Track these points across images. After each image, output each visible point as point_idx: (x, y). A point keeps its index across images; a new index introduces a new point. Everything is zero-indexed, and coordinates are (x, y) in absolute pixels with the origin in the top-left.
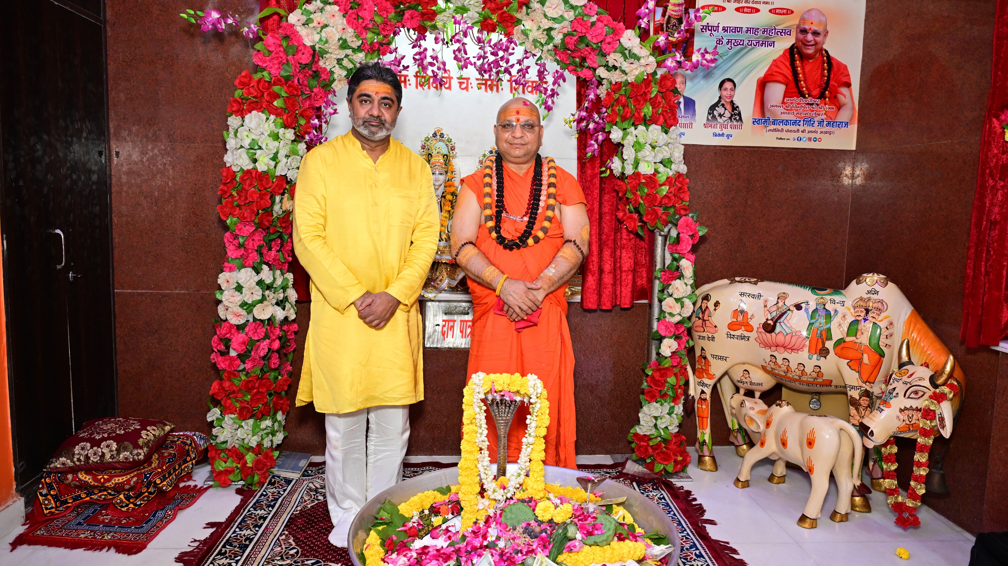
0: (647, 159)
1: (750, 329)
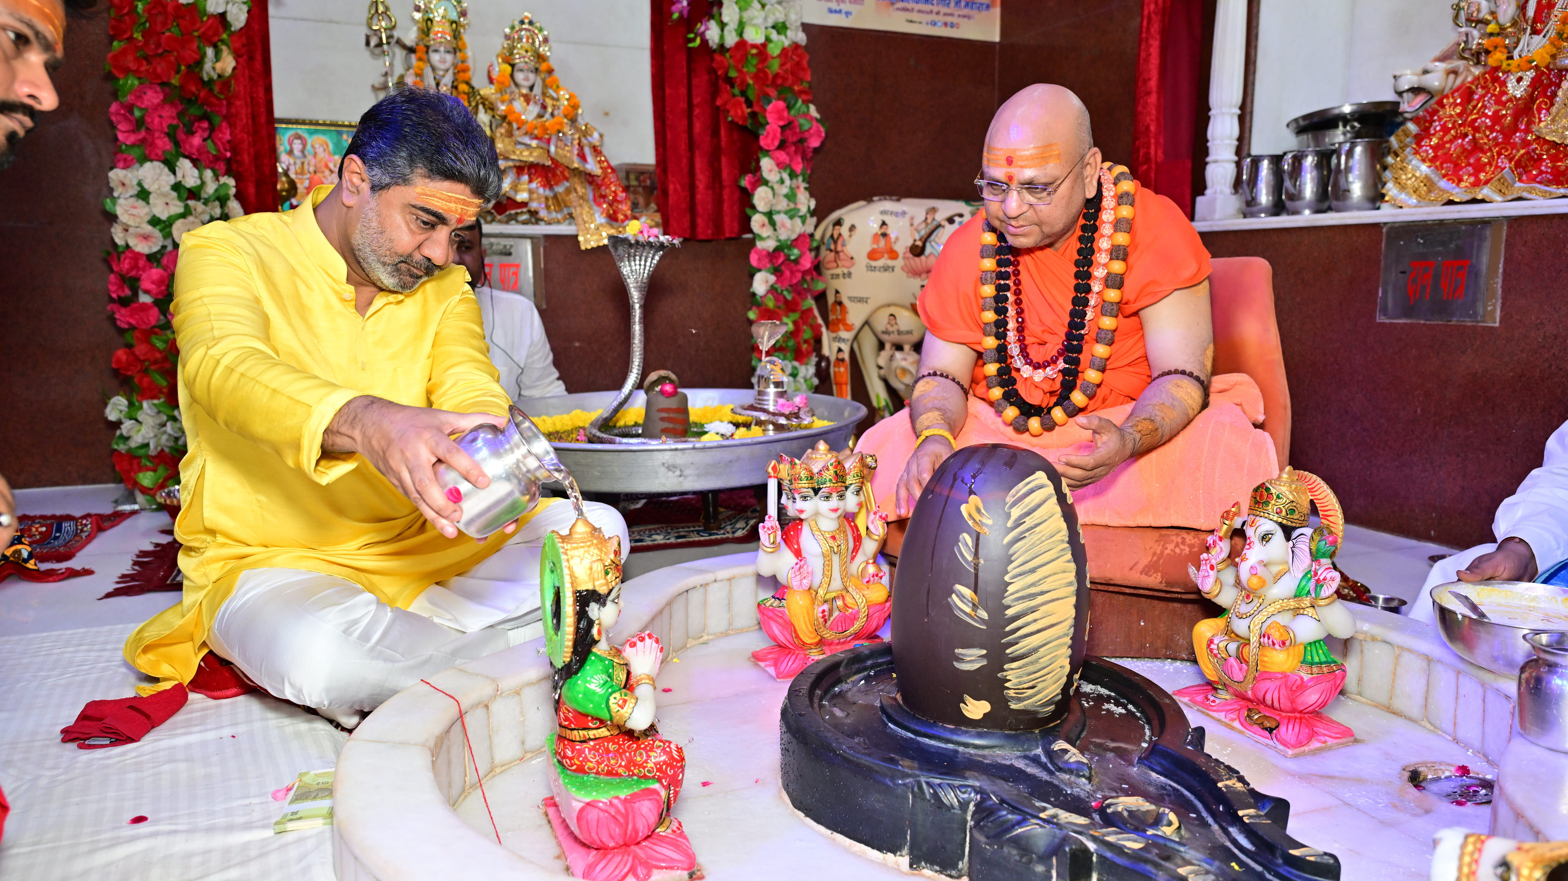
0: (755, 22)
1: (893, 255)
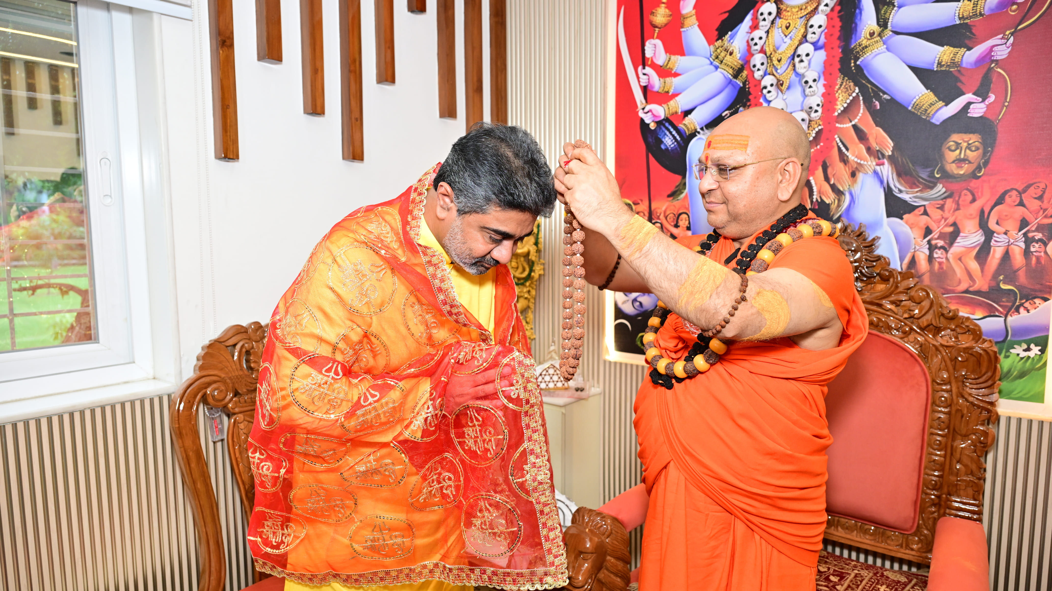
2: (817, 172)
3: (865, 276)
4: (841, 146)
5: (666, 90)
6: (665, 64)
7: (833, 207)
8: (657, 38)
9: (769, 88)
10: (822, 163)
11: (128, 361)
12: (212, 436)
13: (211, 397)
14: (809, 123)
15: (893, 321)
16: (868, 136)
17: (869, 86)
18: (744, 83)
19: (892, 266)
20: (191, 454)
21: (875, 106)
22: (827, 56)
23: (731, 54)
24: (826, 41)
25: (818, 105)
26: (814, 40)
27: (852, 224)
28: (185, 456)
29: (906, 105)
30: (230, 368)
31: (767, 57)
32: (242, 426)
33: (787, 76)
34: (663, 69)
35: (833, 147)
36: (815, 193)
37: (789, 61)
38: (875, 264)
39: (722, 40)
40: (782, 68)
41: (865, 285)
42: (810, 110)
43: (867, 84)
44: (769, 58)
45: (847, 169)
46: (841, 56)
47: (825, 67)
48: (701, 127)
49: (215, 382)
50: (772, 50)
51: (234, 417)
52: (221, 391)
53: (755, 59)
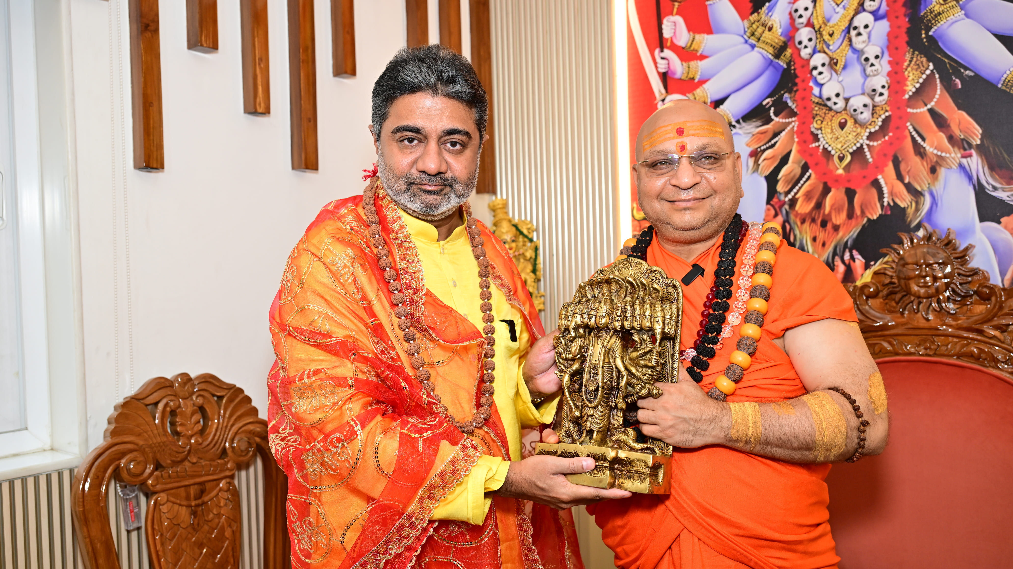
2: (886, 169)
3: (959, 295)
4: (916, 136)
5: (691, 76)
6: (689, 45)
7: (910, 211)
8: (678, 14)
9: (820, 69)
10: (891, 158)
11: (19, 428)
12: (126, 523)
13: (125, 471)
14: (873, 110)
15: (999, 352)
16: (949, 121)
17: (946, 61)
18: (789, 64)
19: (992, 282)
20: (98, 545)
21: (956, 85)
22: (891, 26)
23: (770, 29)
24: (888, 9)
25: (883, 87)
26: (874, 8)
27: (937, 231)
28: (90, 550)
29: (994, 82)
30: (150, 433)
31: (816, 32)
32: (164, 509)
33: (842, 53)
34: (686, 51)
35: (905, 137)
36: (886, 195)
37: (843, 35)
38: (970, 279)
39: (759, 13)
40: (835, 43)
41: (959, 306)
42: (873, 93)
43: (944, 59)
44: (818, 32)
45: (925, 163)
46: (909, 26)
47: (889, 40)
48: (736, 119)
49: (131, 451)
50: (821, 22)
51: (154, 498)
52: (138, 463)
53: (800, 34)
